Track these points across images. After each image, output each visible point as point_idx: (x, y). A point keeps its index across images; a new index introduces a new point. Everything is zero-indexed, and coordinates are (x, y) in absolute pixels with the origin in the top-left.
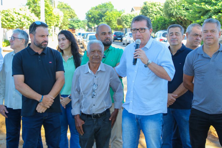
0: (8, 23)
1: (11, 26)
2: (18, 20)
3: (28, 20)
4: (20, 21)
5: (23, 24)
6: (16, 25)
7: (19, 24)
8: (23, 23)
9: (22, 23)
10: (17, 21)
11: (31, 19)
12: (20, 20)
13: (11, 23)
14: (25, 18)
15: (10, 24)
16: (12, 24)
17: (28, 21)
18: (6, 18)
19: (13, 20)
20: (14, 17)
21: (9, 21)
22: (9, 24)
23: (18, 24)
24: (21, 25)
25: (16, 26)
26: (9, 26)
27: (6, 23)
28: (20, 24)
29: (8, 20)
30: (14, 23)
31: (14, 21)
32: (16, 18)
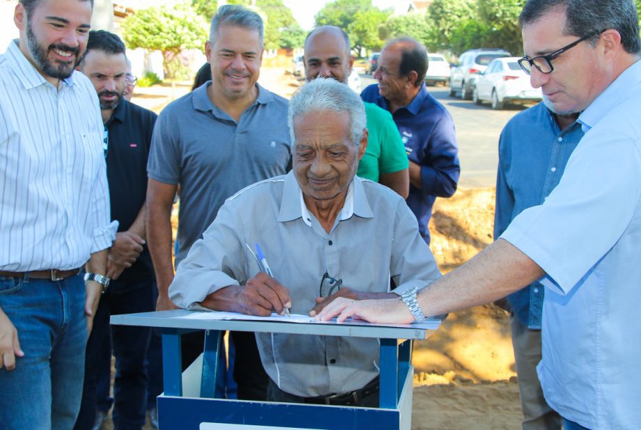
0: (150, 37)
1: (155, 43)
2: (170, 31)
3: (191, 31)
4: (175, 32)
5: (180, 39)
6: (167, 41)
7: (172, 39)
8: (180, 37)
9: (178, 37)
10: (168, 33)
11: (197, 28)
12: (174, 30)
13: (156, 38)
14: (183, 26)
15: (155, 40)
16: (158, 39)
17: (190, 33)
18: (147, 27)
19: (160, 30)
20: (161, 25)
21: (151, 34)
22: (151, 40)
23: (169, 40)
24: (176, 42)
25: (165, 42)
26: (152, 45)
27: (146, 38)
28: (175, 39)
29: (149, 31)
30: (162, 37)
31: (161, 33)
32: (167, 26)
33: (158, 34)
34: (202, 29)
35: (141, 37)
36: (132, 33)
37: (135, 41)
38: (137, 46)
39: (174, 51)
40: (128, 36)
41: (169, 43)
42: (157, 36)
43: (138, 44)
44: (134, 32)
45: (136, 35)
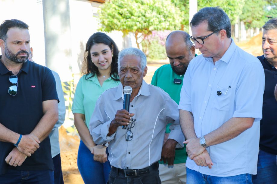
0: (123, 20)
1: (127, 26)
2: (140, 15)
3: (159, 14)
4: (144, 16)
5: (149, 22)
6: (138, 23)
7: (142, 22)
8: (149, 20)
10: (139, 17)
11: (165, 12)
13: (128, 21)
14: (153, 10)
15: (127, 23)
16: (130, 22)
18: (120, 12)
19: (132, 14)
20: (132, 10)
21: (124, 18)
22: (124, 23)
23: (140, 23)
24: (146, 24)
25: (136, 25)
26: (125, 27)
27: (119, 21)
28: (145, 22)
29: (123, 15)
30: (133, 20)
31: (132, 17)
32: (137, 10)
33: (130, 18)
34: (169, 12)
35: (115, 21)
36: (108, 18)
37: (111, 25)
38: (112, 29)
39: (144, 32)
40: (104, 20)
41: (139, 25)
42: (129, 20)
43: (113, 27)
44: (110, 17)
45: (111, 19)
